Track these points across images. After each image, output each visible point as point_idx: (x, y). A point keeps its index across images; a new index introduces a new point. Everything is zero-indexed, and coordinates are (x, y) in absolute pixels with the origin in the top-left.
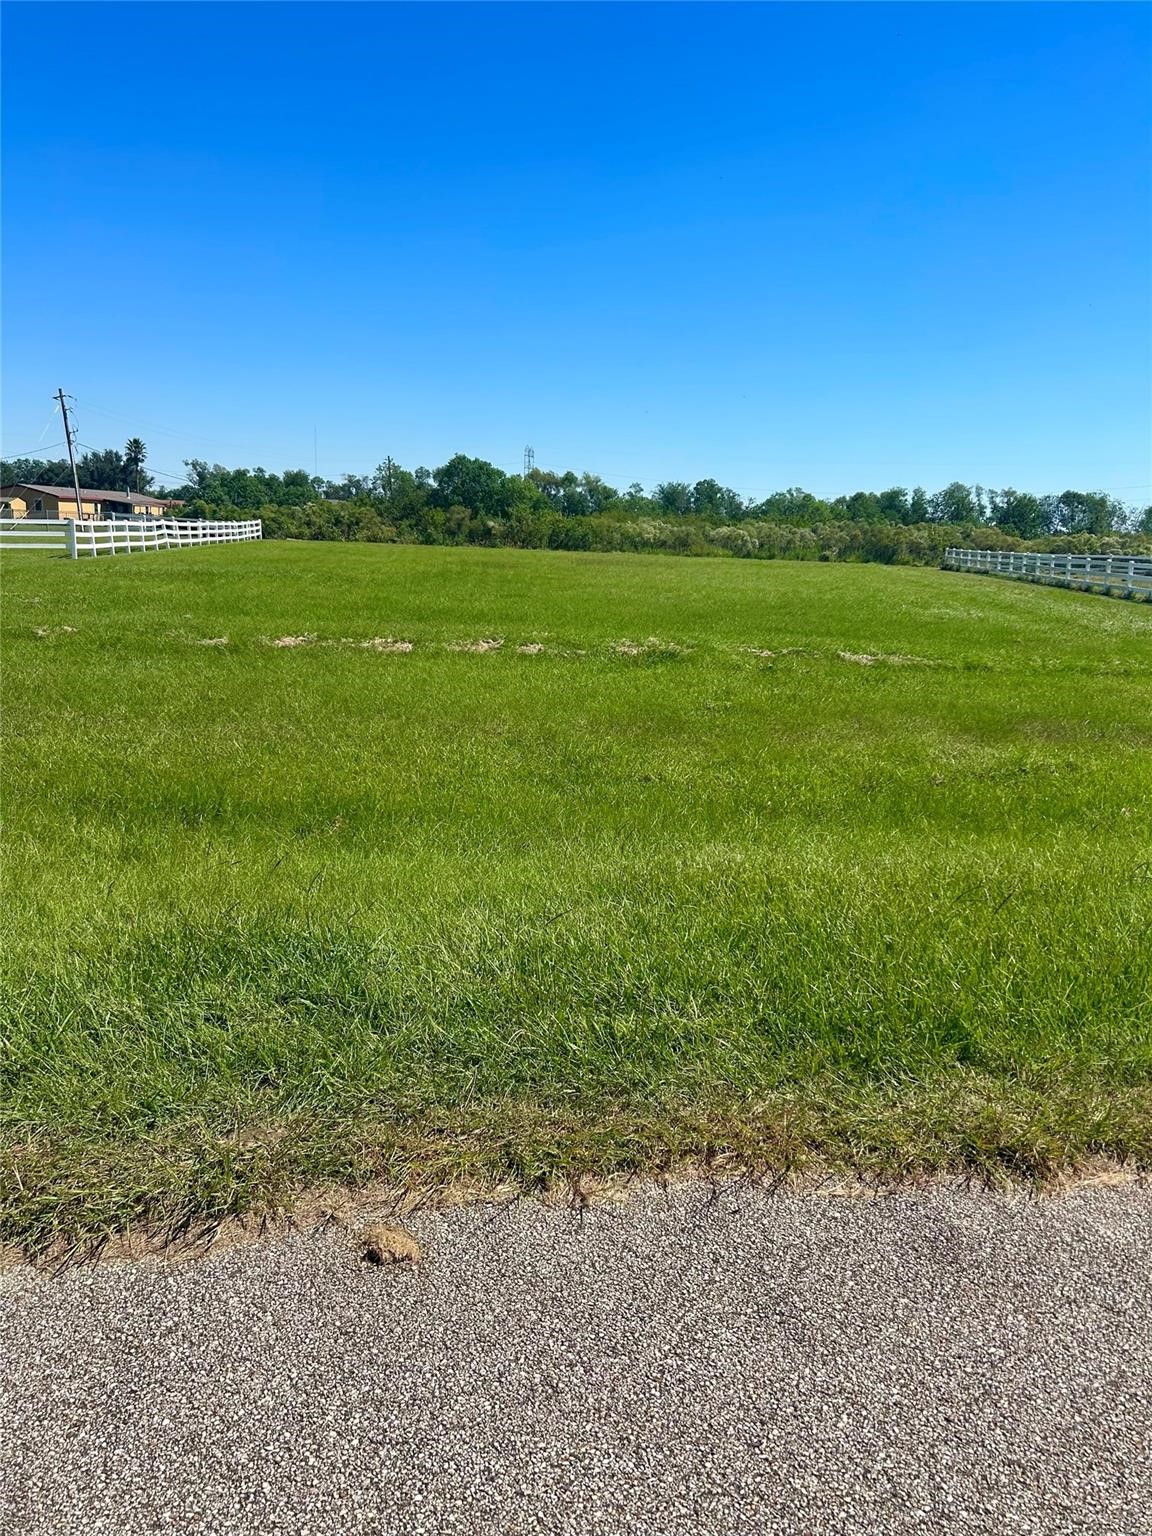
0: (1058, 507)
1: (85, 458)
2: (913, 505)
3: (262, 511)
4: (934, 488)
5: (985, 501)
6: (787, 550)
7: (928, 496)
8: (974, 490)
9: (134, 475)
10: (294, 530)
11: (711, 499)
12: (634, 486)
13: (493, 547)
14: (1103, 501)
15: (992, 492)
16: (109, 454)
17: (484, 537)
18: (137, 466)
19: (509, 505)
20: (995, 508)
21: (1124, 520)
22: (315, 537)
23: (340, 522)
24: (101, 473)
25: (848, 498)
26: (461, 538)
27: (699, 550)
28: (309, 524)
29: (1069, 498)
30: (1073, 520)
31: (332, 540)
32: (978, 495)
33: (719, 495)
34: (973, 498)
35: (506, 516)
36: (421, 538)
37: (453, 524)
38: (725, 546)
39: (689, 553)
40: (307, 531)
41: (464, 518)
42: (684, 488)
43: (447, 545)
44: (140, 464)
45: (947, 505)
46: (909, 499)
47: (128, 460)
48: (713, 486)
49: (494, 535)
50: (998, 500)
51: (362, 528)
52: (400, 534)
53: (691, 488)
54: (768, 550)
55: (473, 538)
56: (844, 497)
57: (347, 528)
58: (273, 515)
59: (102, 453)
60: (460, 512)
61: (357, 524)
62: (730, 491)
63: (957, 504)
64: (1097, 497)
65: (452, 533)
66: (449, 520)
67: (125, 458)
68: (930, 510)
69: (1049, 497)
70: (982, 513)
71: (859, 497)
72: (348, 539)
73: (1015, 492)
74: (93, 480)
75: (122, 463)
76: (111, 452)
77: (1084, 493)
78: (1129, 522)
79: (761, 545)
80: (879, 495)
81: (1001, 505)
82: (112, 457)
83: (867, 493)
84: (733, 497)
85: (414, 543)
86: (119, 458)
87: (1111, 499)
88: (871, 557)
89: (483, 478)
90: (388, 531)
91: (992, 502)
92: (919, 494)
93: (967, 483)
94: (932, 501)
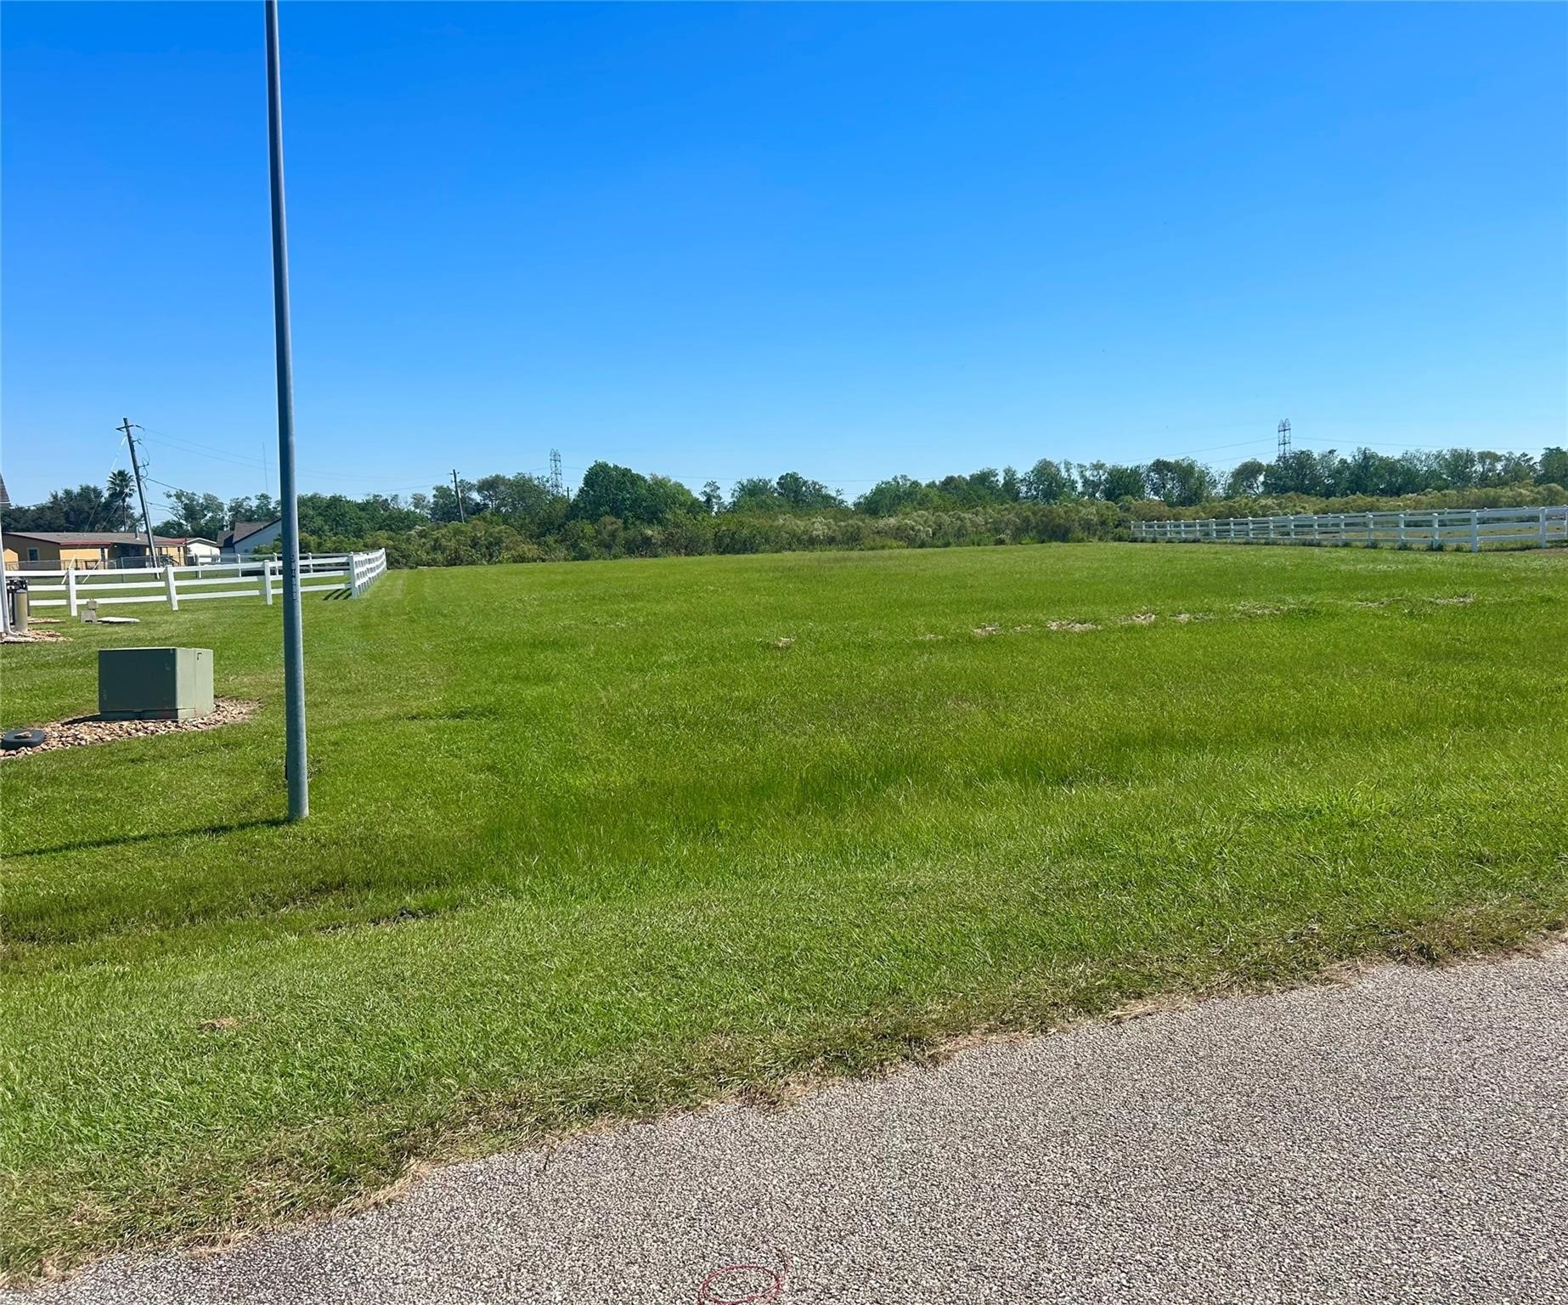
0: (1148, 476)
1: (55, 497)
2: (1006, 484)
4: (1023, 469)
5: (1075, 476)
6: (961, 537)
7: (1020, 475)
8: (1062, 466)
9: (120, 512)
11: (797, 492)
12: (708, 485)
14: (1191, 467)
15: (1080, 466)
18: (124, 501)
19: (663, 511)
20: (1086, 482)
21: (1214, 484)
24: (79, 512)
25: (938, 483)
27: (872, 543)
29: (1160, 466)
30: (1164, 487)
32: (1068, 470)
33: (804, 488)
34: (1064, 474)
36: (573, 555)
37: (606, 537)
41: (617, 529)
42: (766, 483)
44: (127, 499)
46: (1001, 479)
47: (111, 496)
48: (797, 479)
49: (655, 544)
50: (1088, 474)
53: (774, 483)
54: (942, 538)
55: (631, 549)
56: (933, 482)
59: (76, 490)
60: (612, 523)
62: (814, 483)
63: (1048, 481)
64: (1185, 464)
65: (608, 546)
66: (600, 532)
67: (106, 494)
68: (1024, 489)
69: (1138, 467)
70: (1074, 488)
71: (949, 480)
73: (1103, 465)
75: (103, 500)
76: (88, 488)
77: (1173, 461)
78: (1219, 486)
79: (934, 533)
80: (968, 478)
81: (1091, 478)
82: (88, 494)
83: (956, 475)
84: (819, 490)
85: (568, 560)
86: (98, 494)
87: (1200, 464)
89: (628, 485)
91: (1083, 476)
92: (1009, 473)
93: (1055, 459)
94: (1025, 479)
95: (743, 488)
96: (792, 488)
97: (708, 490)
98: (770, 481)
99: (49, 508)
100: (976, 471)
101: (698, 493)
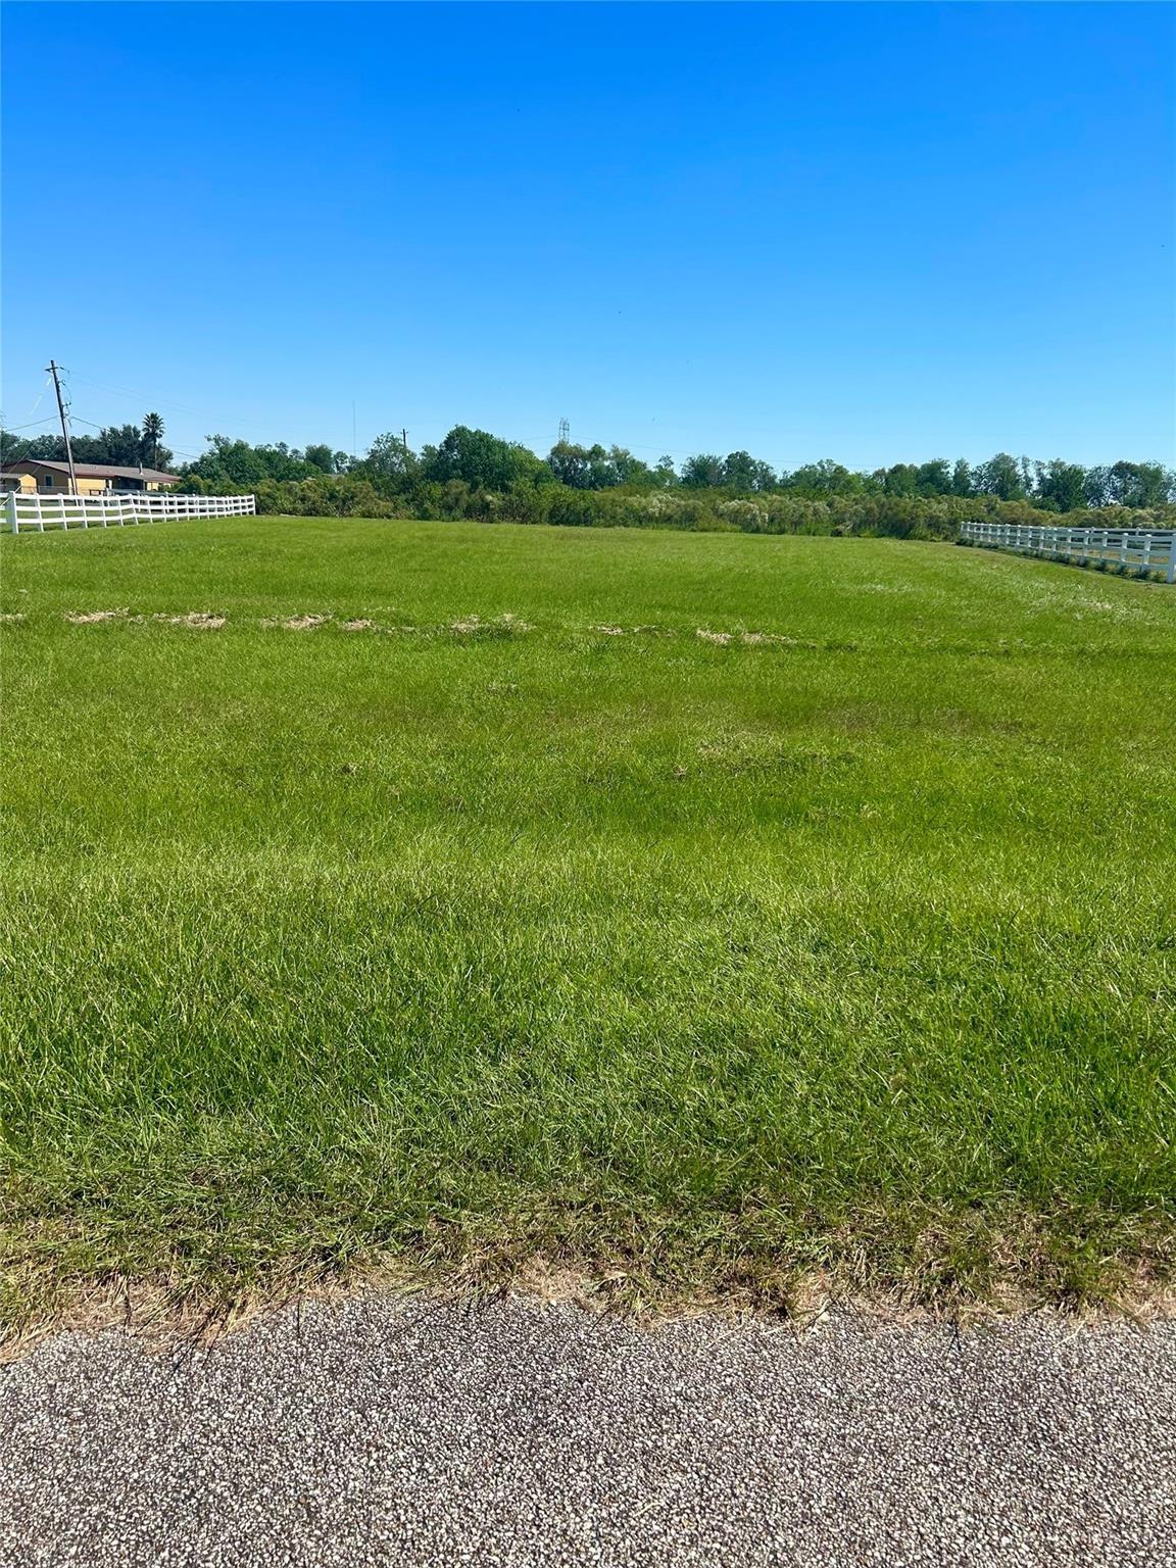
0: (1109, 479)
1: (104, 434)
2: (955, 477)
3: (259, 487)
4: (976, 460)
5: (1032, 473)
6: (798, 525)
7: (971, 468)
8: (1020, 461)
9: (152, 451)
10: (288, 506)
11: (743, 472)
12: (664, 459)
13: (491, 522)
14: (1157, 472)
15: (1039, 463)
16: (127, 428)
17: (482, 512)
18: (155, 441)
19: (509, 479)
20: (1042, 480)
22: (308, 513)
23: (335, 497)
24: (118, 447)
25: (887, 471)
26: (458, 513)
27: (706, 525)
28: (303, 499)
29: (1122, 469)
30: (1126, 492)
31: (326, 515)
32: (1025, 467)
33: (752, 468)
34: (1019, 470)
35: (506, 489)
36: (417, 514)
37: (450, 499)
38: (734, 521)
39: (695, 528)
40: (300, 506)
41: (461, 492)
42: (715, 461)
43: (443, 521)
44: (158, 439)
45: (991, 477)
46: (952, 471)
47: (145, 436)
48: (745, 458)
49: (493, 509)
50: (1045, 472)
51: (358, 503)
52: (395, 509)
53: (723, 461)
54: (778, 524)
55: (470, 513)
56: (883, 470)
57: (340, 503)
58: (268, 490)
59: (120, 428)
60: (458, 486)
61: (352, 498)
62: (763, 464)
63: (1002, 476)
64: (1152, 468)
65: (450, 509)
66: (447, 494)
67: (142, 434)
68: (973, 482)
69: (1099, 468)
70: (1028, 485)
71: (898, 469)
72: (343, 515)
73: (1062, 463)
74: (110, 455)
75: (140, 439)
76: (129, 427)
77: (1138, 464)
79: (772, 520)
80: (919, 466)
81: (1048, 477)
82: (130, 433)
83: (907, 466)
84: (766, 470)
85: (410, 518)
86: (137, 434)
87: (1167, 470)
88: (886, 532)
89: (483, 450)
90: (385, 506)
91: (1039, 474)
92: (962, 465)
93: (1013, 454)
94: (976, 473)
95: (693, 464)
96: (740, 465)
97: (662, 464)
98: (720, 458)
99: (99, 443)
100: (928, 461)
101: (652, 467)
